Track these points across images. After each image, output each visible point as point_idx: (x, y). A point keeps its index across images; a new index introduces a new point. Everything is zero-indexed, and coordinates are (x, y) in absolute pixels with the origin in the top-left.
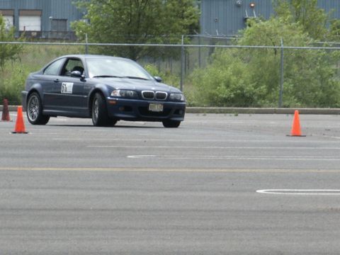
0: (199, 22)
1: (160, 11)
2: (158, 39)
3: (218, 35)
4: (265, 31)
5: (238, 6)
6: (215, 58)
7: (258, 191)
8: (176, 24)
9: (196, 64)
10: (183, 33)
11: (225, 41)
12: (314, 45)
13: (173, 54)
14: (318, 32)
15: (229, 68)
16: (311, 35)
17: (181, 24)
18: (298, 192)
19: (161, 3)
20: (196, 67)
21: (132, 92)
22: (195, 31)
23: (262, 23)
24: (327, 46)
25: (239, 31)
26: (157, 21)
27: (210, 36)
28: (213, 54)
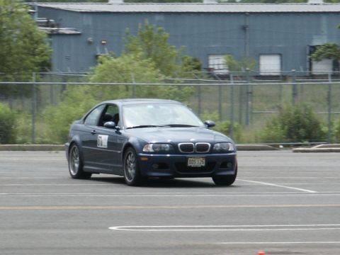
0: (50, 60)
1: (11, 49)
2: (9, 76)
3: (70, 72)
4: (116, 68)
5: (90, 43)
6: (67, 95)
7: (110, 228)
8: (28, 62)
9: (48, 101)
10: (34, 71)
11: (77, 78)
12: (166, 81)
13: (24, 92)
14: (170, 68)
15: (81, 105)
16: (162, 72)
17: (32, 62)
18: (150, 228)
19: (12, 41)
20: (48, 104)
21: (167, 145)
22: (46, 68)
23: (114, 60)
24: (178, 82)
25: (91, 68)
26: (8, 58)
27: (62, 74)
28: (65, 92)
